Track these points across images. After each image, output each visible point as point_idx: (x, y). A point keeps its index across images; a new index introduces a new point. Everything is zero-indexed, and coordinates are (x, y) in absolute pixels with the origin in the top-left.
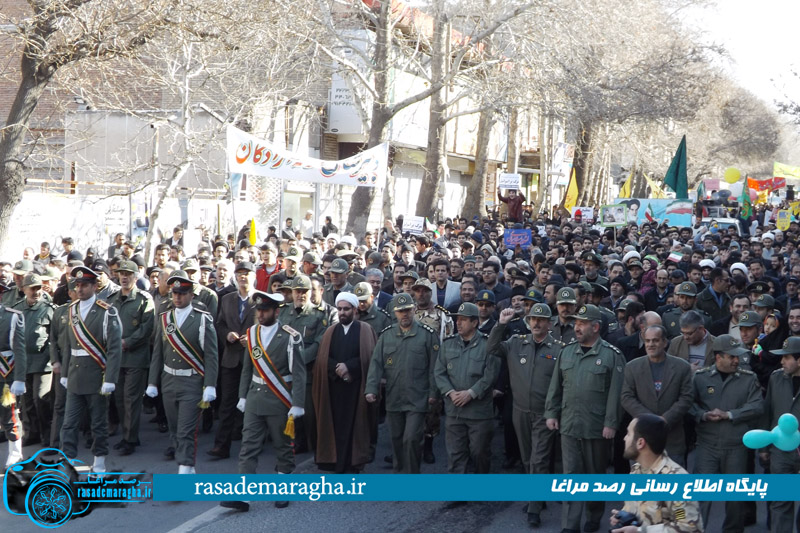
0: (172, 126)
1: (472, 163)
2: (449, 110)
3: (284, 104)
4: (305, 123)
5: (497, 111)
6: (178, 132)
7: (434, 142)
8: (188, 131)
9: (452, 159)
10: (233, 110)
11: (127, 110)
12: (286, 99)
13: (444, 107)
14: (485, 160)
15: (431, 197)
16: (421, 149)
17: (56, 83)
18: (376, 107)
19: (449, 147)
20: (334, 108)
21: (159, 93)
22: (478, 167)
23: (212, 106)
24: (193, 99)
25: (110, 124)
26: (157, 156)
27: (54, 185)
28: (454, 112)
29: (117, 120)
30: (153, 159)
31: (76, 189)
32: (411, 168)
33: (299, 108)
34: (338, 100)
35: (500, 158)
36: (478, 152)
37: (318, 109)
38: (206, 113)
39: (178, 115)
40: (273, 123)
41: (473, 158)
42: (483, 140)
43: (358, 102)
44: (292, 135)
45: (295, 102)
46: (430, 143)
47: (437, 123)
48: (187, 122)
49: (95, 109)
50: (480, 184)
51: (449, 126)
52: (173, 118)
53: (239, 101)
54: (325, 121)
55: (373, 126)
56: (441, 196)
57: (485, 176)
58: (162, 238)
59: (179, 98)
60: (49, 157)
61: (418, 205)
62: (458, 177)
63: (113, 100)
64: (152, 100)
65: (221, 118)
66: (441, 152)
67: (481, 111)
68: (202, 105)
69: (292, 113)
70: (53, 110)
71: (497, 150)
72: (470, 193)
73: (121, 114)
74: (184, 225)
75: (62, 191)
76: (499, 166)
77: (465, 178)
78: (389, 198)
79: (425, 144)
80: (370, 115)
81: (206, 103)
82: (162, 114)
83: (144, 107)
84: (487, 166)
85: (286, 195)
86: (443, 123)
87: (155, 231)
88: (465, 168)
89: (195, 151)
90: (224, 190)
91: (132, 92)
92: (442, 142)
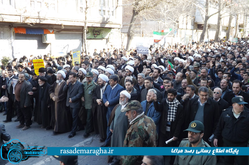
0: (162, 22)
1: (227, 27)
2: (222, 16)
3: (185, 16)
4: (190, 21)
5: (234, 15)
6: (164, 23)
7: (219, 23)
8: (166, 23)
9: (223, 27)
10: (175, 18)
11: (153, 19)
12: (186, 15)
13: (221, 15)
14: (230, 27)
15: (218, 35)
16: (216, 25)
17: (139, 15)
18: (206, 16)
19: (222, 24)
20: (196, 17)
21: (160, 15)
22: (229, 28)
23: (171, 18)
24: (167, 16)
25: (150, 23)
26: (159, 28)
27: (139, 35)
28: (223, 16)
29: (151, 22)
30: (159, 29)
31: (143, 36)
32: (213, 29)
33: (189, 17)
34: (197, 15)
35: (234, 26)
36: (229, 25)
37: (193, 17)
38: (169, 19)
39: (164, 20)
40: (183, 21)
41: (228, 26)
42: (230, 22)
43: (202, 15)
44: (187, 23)
45: (188, 16)
46: (218, 23)
47: (220, 19)
48: (166, 21)
49: (147, 20)
50: (229, 32)
51: (222, 20)
52: (162, 20)
53: (176, 16)
54: (194, 19)
55: (205, 20)
56: (220, 35)
57: (230, 30)
58: (160, 46)
59: (164, 16)
60: (138, 30)
61: (215, 37)
62: (224, 30)
63: (151, 18)
64: (158, 17)
65: (172, 20)
66: (220, 25)
67: (230, 15)
68: (168, 17)
69: (187, 18)
70: (139, 20)
71: (233, 24)
72: (227, 34)
73: (152, 20)
74: (165, 42)
75: (140, 36)
76: (234, 28)
77: (225, 31)
78: (208, 36)
79: (217, 24)
80: (204, 18)
81: (169, 17)
82: (160, 20)
83: (157, 18)
84: (231, 28)
85: (186, 36)
86: (221, 19)
87: (159, 44)
88: (226, 28)
89: (167, 27)
90: (173, 35)
91: (154, 15)
92: (221, 23)
